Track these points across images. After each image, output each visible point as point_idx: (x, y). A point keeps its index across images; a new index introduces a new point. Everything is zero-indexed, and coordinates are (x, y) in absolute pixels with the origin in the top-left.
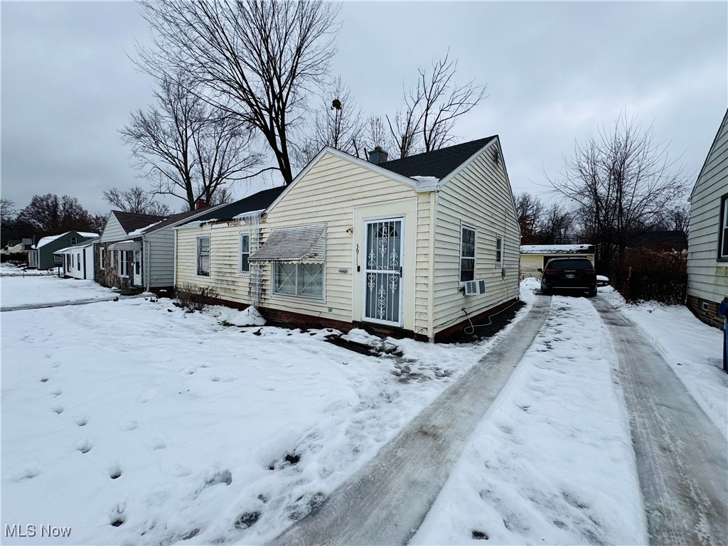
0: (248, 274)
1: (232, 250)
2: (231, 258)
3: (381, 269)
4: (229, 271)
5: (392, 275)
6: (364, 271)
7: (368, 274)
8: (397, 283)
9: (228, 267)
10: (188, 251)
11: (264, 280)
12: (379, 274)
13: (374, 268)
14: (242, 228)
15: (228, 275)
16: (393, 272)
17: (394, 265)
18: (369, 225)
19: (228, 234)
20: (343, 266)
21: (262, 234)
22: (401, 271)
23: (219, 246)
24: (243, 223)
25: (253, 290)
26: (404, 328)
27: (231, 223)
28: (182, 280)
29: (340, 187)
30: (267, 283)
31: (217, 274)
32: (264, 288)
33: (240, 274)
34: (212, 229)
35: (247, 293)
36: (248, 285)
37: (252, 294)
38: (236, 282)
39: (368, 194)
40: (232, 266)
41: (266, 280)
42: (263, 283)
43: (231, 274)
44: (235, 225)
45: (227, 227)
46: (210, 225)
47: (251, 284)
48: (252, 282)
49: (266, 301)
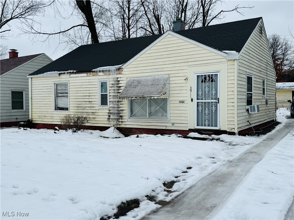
0: (105, 107)
1: (91, 92)
2: (90, 97)
3: (206, 100)
4: (89, 105)
5: (213, 102)
6: (195, 101)
7: (198, 103)
8: (216, 106)
9: (88, 103)
10: (44, 93)
11: (121, 110)
12: (205, 103)
13: (202, 99)
14: (100, 77)
15: (88, 108)
16: (214, 101)
17: (214, 97)
18: (198, 76)
19: (88, 81)
20: (182, 99)
21: (119, 81)
22: (218, 100)
23: (78, 89)
24: (101, 74)
25: (111, 117)
26: (221, 130)
27: (90, 74)
28: (37, 115)
29: (178, 55)
30: (124, 112)
31: (76, 108)
32: (121, 115)
33: (99, 107)
34: (70, 77)
35: (107, 120)
36: (107, 114)
37: (111, 120)
38: (95, 112)
39: (197, 59)
40: (92, 102)
41: (123, 110)
42: (121, 112)
43: (91, 108)
44: (94, 75)
45: (86, 76)
46: (69, 75)
47: (110, 113)
48: (111, 112)
49: (123, 123)
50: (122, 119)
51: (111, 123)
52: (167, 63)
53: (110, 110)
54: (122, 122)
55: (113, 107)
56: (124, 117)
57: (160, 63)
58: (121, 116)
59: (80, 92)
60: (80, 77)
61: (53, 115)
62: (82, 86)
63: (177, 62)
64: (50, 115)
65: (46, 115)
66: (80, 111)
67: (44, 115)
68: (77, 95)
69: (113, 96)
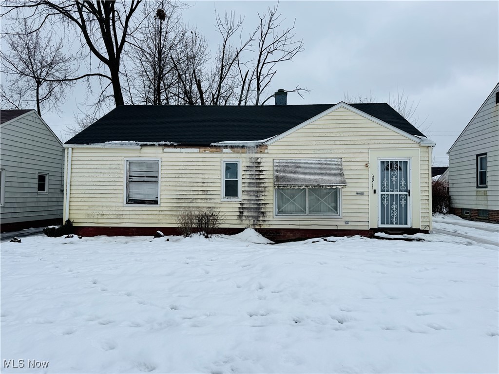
0: (233, 199)
1: (206, 176)
2: (205, 184)
3: (393, 191)
4: (204, 197)
5: (402, 195)
6: (379, 193)
7: (382, 195)
8: (406, 200)
9: (200, 193)
11: (263, 204)
12: (392, 195)
13: (388, 191)
15: (200, 201)
16: (405, 193)
17: (403, 189)
18: (382, 163)
19: (201, 160)
20: (360, 190)
21: (259, 163)
22: (409, 193)
24: (228, 150)
25: (245, 214)
26: (413, 228)
27: (204, 149)
28: (85, 212)
29: (355, 134)
30: (267, 206)
31: (175, 201)
32: (263, 211)
33: (222, 200)
34: (164, 152)
35: (236, 218)
36: (237, 210)
37: (244, 218)
38: (214, 207)
39: (382, 142)
40: (208, 192)
41: (266, 204)
42: (262, 206)
43: (206, 200)
44: (212, 152)
45: (198, 153)
46: (161, 148)
47: (243, 208)
48: (244, 206)
49: (267, 223)
50: (263, 216)
51: (244, 222)
52: (338, 143)
53: (241, 204)
54: (264, 221)
55: (249, 200)
56: (268, 214)
57: (328, 143)
58: (263, 213)
59: (184, 176)
60: (186, 153)
61: (121, 213)
62: (187, 167)
63: (352, 142)
64: (114, 212)
65: (104, 212)
66: (184, 205)
67: (100, 212)
68: (177, 180)
69: (249, 183)
